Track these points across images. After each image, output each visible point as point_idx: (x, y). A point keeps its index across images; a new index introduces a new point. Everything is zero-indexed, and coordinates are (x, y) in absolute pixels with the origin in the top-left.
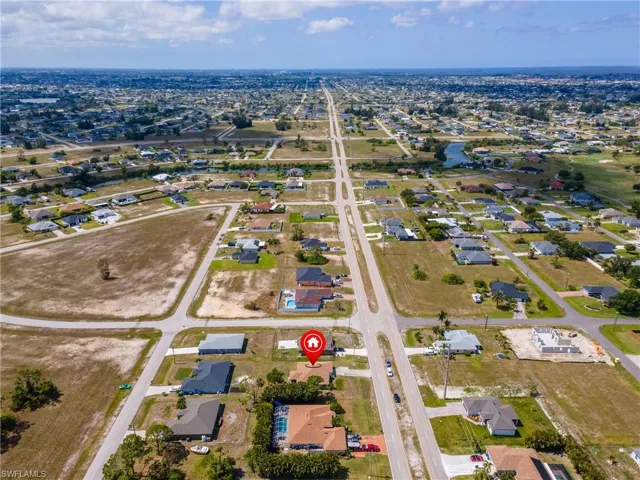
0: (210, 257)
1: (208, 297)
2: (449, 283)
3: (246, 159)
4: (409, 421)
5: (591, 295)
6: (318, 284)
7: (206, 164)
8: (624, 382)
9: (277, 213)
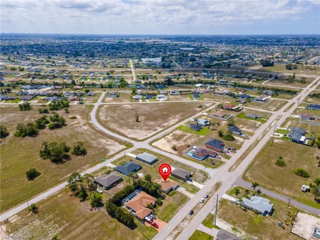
0: (182, 123)
1: (163, 139)
2: (296, 174)
3: (250, 82)
4: (186, 225)
6: (214, 149)
7: (226, 82)
9: (235, 111)
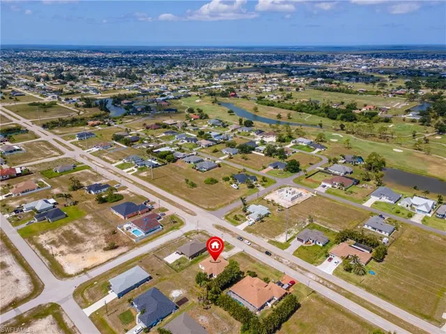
1: (58, 258)
4: (287, 261)
5: (274, 168)
6: (140, 213)
8: (328, 201)
9: (27, 174)
